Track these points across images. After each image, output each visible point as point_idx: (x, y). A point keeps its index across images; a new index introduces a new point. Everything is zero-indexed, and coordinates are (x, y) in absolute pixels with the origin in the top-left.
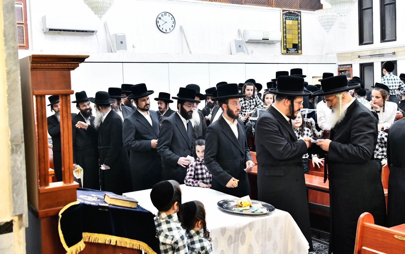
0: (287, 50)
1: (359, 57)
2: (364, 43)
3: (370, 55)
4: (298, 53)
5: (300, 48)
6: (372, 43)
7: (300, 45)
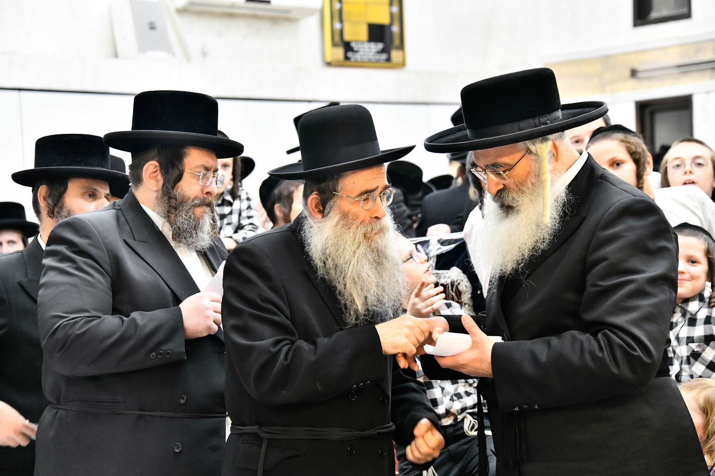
0: (348, 47)
1: (634, 73)
2: (654, 15)
3: (679, 66)
4: (389, 60)
5: (397, 42)
6: (687, 15)
7: (395, 29)
